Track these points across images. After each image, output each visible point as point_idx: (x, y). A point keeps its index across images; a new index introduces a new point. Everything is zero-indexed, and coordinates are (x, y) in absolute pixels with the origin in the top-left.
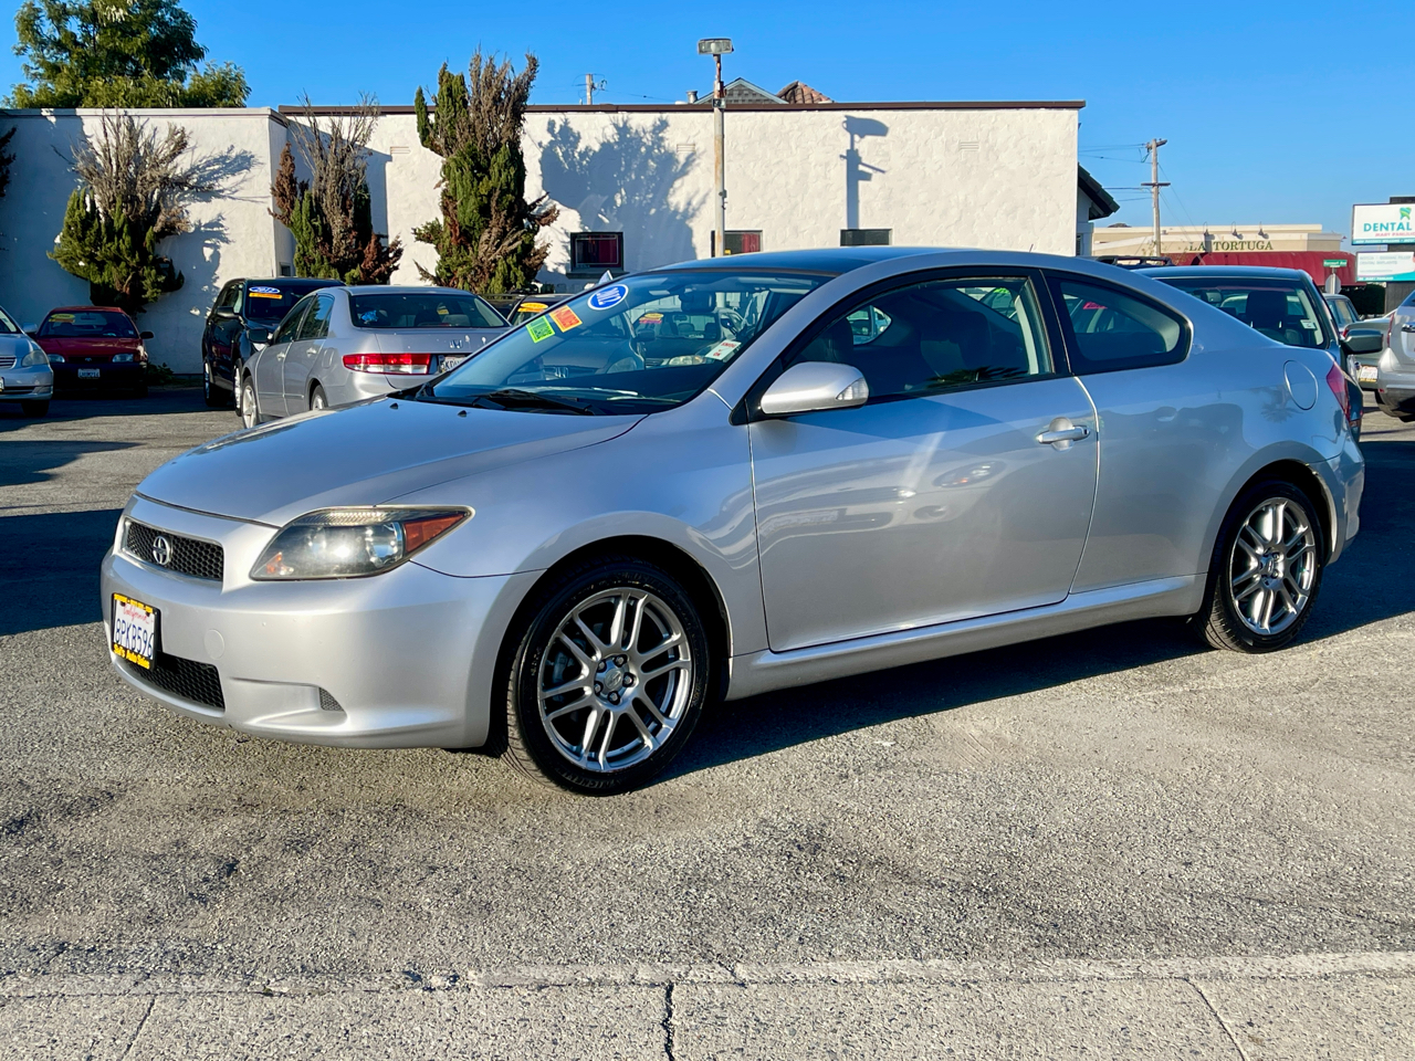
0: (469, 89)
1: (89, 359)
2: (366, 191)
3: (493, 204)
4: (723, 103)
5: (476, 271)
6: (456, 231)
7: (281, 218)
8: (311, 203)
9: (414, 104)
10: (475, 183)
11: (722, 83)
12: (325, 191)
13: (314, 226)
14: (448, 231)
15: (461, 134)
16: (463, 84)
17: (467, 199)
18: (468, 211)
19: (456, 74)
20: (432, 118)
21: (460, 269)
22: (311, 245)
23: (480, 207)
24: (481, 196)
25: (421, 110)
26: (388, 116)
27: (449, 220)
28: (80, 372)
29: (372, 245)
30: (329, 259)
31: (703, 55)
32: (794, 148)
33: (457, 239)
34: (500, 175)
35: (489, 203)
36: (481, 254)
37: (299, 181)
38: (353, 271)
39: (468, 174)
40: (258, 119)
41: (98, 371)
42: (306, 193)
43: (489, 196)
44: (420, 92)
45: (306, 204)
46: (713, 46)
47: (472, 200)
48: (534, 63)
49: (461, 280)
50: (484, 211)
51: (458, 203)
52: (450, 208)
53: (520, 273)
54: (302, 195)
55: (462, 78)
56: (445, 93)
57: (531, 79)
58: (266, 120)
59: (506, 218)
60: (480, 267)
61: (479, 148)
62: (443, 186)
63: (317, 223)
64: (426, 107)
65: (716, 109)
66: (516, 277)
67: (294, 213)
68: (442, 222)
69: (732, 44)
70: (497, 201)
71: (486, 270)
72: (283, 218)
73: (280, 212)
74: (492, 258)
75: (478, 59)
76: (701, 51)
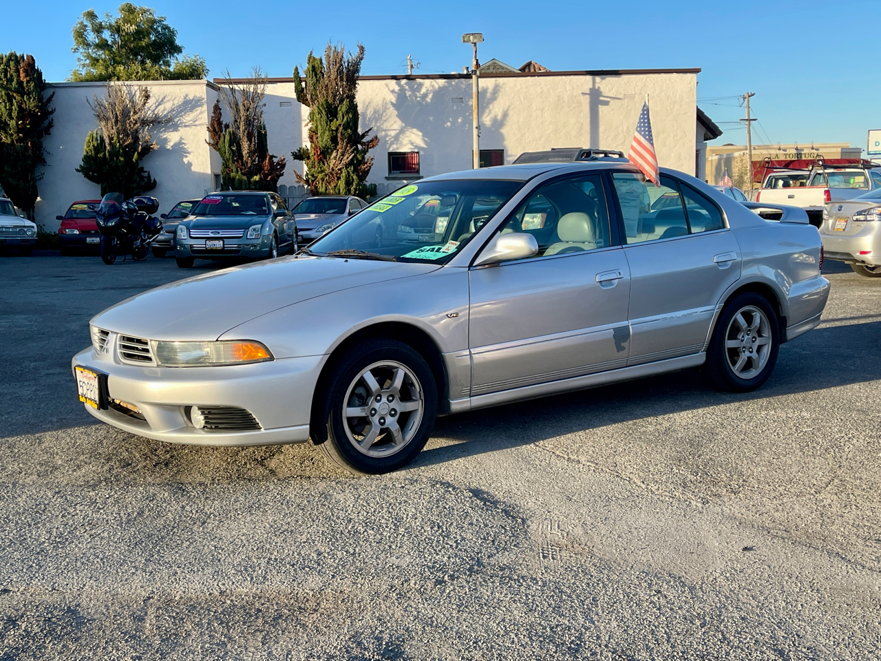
0: (325, 66)
1: (93, 232)
2: (265, 129)
3: (339, 135)
4: (478, 73)
5: (329, 177)
6: (317, 152)
7: (213, 145)
8: (230, 136)
9: (293, 76)
10: (329, 123)
11: (477, 60)
12: (239, 128)
13: (232, 150)
14: (313, 152)
15: (320, 92)
16: (321, 63)
17: (324, 133)
18: (325, 140)
19: (317, 57)
20: (303, 84)
21: (320, 175)
22: (231, 161)
23: (331, 137)
24: (332, 130)
25: (297, 80)
26: (279, 84)
27: (313, 146)
28: (88, 239)
29: (267, 161)
30: (241, 170)
31: (466, 44)
32: (522, 99)
33: (318, 156)
34: (343, 118)
35: (337, 134)
36: (331, 165)
37: (224, 123)
38: (255, 177)
39: (324, 117)
40: (200, 86)
41: (98, 239)
42: (227, 130)
43: (337, 130)
44: (297, 69)
45: (227, 138)
46: (471, 37)
47: (327, 133)
48: (362, 49)
49: (320, 181)
50: (334, 140)
51: (319, 135)
52: (314, 138)
53: (355, 177)
54: (226, 131)
55: (321, 60)
56: (311, 69)
57: (361, 59)
58: (205, 87)
59: (347, 144)
60: (331, 173)
61: (330, 101)
62: (310, 126)
63: (234, 148)
64: (300, 78)
65: (474, 76)
66: (353, 179)
67: (221, 142)
68: (309, 148)
69: (483, 36)
70: (341, 133)
71: (335, 175)
72: (215, 145)
73: (212, 142)
74: (338, 167)
75: (329, 48)
76: (464, 41)
